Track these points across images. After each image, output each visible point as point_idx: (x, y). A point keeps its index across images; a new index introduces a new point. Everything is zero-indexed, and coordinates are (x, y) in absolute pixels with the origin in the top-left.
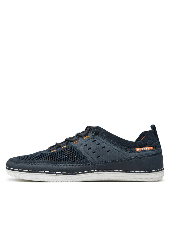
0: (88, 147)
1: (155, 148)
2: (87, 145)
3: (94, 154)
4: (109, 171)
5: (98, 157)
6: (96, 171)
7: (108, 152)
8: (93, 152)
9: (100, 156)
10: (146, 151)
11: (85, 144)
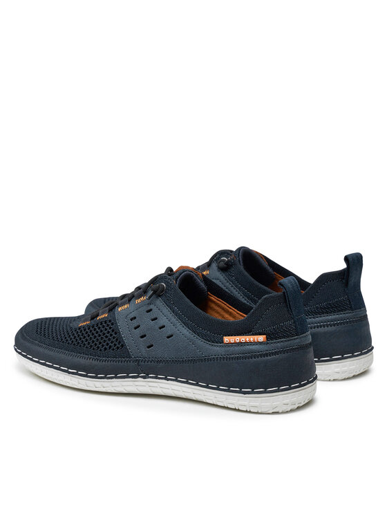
0: (135, 323)
1: (272, 339)
2: (135, 318)
3: (142, 339)
4: (168, 380)
5: (148, 347)
6: (142, 377)
7: (168, 337)
8: (142, 334)
9: (152, 346)
10: (246, 343)
11: (133, 316)
